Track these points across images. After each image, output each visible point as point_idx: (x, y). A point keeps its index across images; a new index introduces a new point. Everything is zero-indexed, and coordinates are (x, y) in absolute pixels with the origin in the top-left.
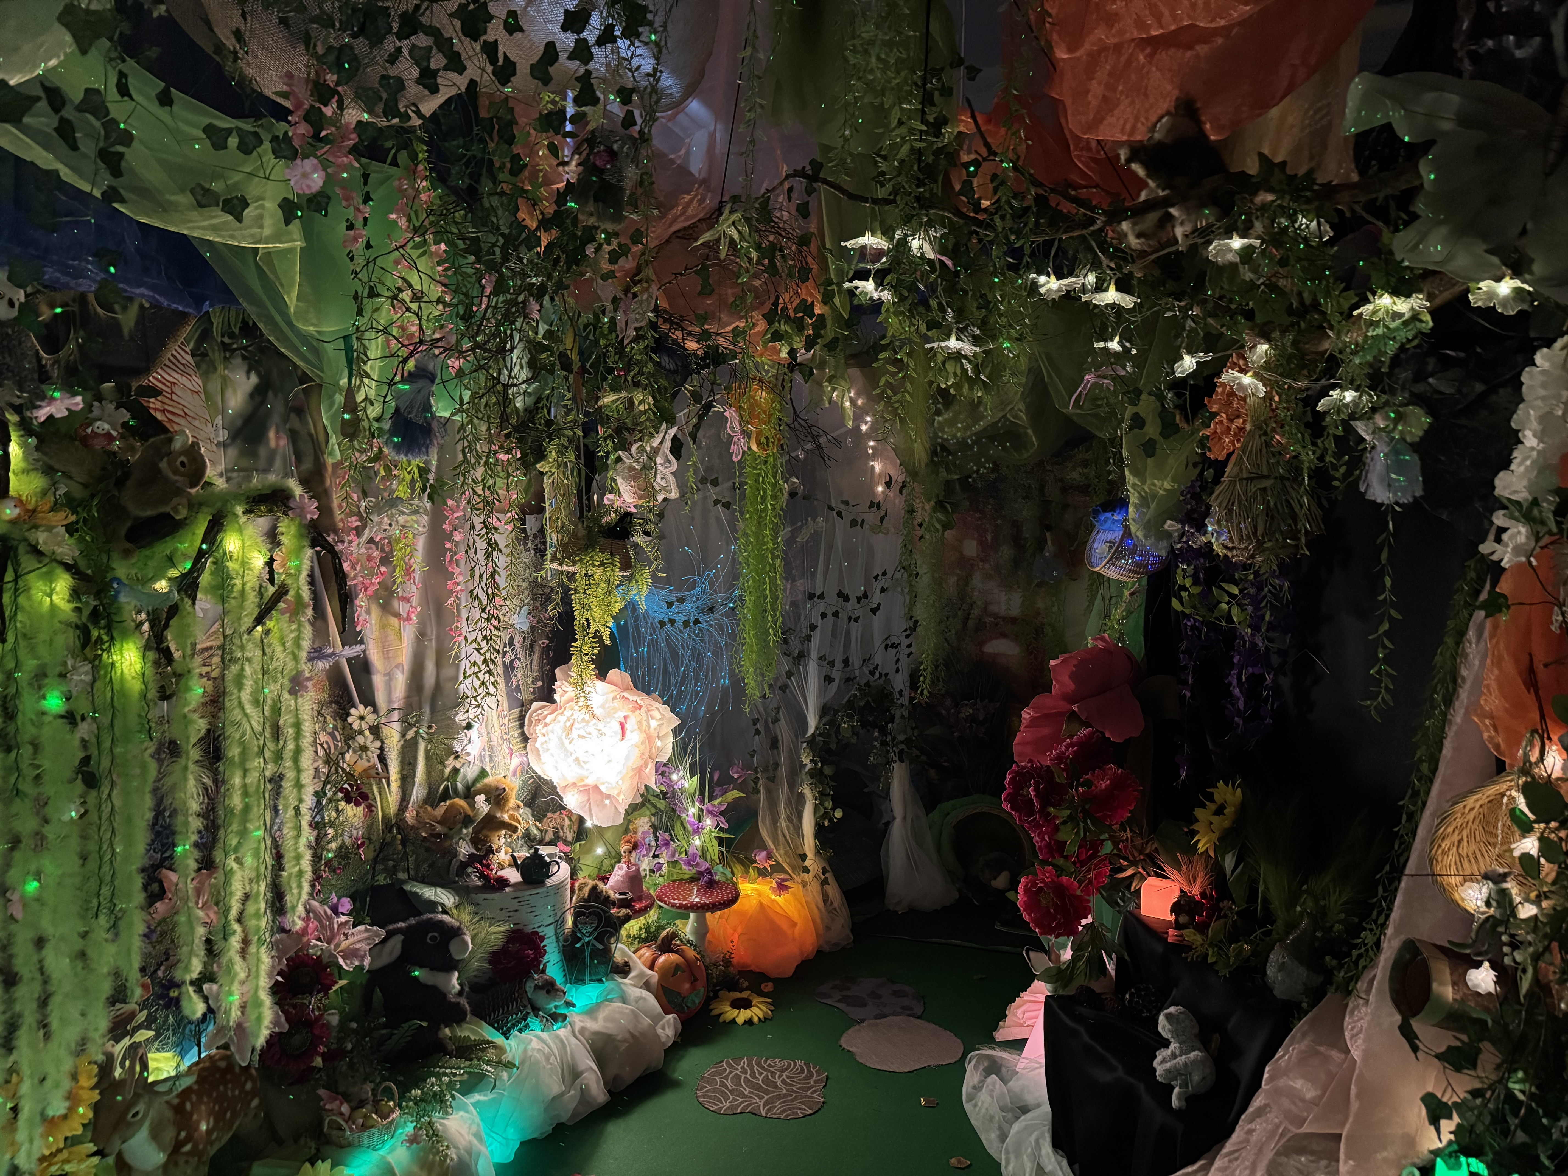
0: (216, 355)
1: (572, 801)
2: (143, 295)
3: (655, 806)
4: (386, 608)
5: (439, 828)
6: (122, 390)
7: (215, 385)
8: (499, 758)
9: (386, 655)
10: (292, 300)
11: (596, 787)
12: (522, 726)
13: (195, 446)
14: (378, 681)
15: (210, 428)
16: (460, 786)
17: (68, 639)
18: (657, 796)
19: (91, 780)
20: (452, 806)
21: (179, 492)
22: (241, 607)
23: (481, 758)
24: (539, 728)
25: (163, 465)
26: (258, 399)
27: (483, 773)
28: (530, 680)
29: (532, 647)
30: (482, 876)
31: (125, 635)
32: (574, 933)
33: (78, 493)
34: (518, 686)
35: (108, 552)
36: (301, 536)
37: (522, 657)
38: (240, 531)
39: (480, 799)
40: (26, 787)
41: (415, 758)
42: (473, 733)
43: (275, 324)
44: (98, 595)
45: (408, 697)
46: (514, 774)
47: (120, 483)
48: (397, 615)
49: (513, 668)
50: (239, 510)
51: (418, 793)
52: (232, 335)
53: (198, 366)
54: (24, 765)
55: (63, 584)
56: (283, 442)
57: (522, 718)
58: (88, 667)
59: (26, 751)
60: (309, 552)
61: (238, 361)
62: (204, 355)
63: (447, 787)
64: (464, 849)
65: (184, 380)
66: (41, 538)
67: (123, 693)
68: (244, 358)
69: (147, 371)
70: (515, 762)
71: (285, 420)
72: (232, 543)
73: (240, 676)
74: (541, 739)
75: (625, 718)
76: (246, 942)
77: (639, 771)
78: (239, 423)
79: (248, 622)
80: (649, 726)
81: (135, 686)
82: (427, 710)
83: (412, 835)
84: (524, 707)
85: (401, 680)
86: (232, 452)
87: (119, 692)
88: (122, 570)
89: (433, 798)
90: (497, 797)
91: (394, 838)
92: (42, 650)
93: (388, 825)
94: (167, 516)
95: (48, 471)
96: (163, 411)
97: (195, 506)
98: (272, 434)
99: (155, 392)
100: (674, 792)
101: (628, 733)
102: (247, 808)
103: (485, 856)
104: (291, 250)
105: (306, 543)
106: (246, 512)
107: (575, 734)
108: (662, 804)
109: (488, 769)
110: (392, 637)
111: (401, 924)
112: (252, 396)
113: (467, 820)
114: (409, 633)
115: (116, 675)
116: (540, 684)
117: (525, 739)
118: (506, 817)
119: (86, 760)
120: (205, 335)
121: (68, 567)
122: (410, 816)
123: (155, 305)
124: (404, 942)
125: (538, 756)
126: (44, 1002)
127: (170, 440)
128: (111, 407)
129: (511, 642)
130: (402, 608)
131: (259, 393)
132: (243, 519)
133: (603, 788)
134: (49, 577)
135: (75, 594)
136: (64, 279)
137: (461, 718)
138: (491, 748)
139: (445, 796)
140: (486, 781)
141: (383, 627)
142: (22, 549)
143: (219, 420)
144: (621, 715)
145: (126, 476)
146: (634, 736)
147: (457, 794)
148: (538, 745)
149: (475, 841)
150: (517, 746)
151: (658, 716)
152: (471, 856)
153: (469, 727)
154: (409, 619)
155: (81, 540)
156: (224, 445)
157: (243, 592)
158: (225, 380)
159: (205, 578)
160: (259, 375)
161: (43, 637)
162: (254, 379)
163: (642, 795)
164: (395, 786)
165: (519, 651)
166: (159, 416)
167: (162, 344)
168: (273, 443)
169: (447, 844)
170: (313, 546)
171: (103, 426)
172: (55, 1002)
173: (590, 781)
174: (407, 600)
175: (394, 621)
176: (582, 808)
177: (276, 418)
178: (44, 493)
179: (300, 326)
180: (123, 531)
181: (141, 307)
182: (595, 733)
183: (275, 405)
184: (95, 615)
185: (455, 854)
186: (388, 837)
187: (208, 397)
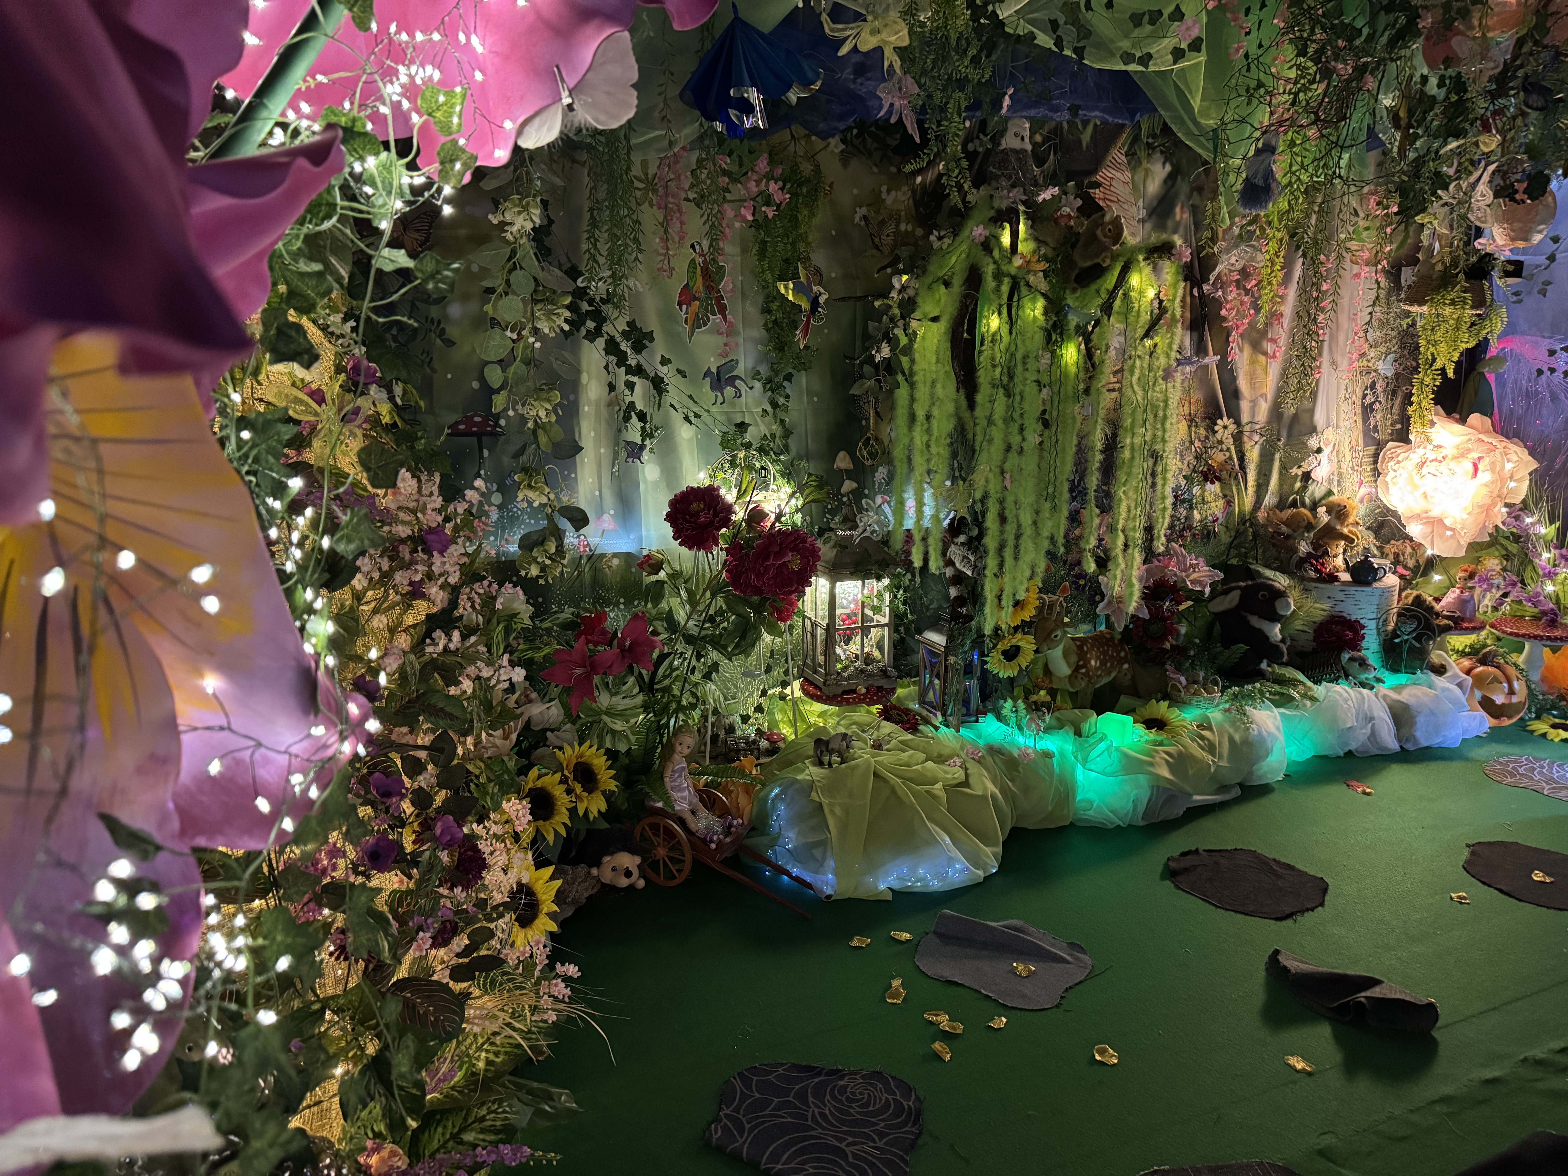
0: (1142, 154)
1: (1414, 530)
2: (1096, 116)
3: (1506, 549)
4: (1256, 347)
5: (1284, 529)
6: (1079, 186)
7: (1139, 176)
8: (1347, 484)
9: (1252, 385)
10: (1196, 103)
11: (1440, 521)
12: (1375, 462)
13: (1118, 217)
14: (1245, 406)
15: (1134, 210)
16: (1307, 500)
17: (1039, 337)
18: (1507, 538)
19: (1046, 424)
20: (1298, 514)
21: (1106, 249)
22: (1137, 322)
23: (1330, 481)
24: (1392, 463)
25: (1099, 232)
26: (1170, 183)
27: (1330, 493)
28: (1389, 423)
29: (1394, 393)
30: (1317, 571)
31: (1069, 339)
32: (1394, 630)
33: (1050, 254)
34: (1376, 427)
35: (1064, 289)
36: (1178, 273)
37: (1383, 401)
38: (1140, 272)
39: (1322, 510)
40: (1016, 416)
41: (1270, 472)
42: (1324, 457)
43: (1182, 122)
44: (1057, 315)
45: (1269, 423)
46: (1362, 501)
47: (1073, 246)
48: (1265, 354)
49: (1372, 410)
50: (1141, 258)
51: (1270, 499)
52: (1154, 136)
53: (1129, 163)
54: (1016, 405)
55: (1040, 304)
56: (1186, 215)
57: (1376, 456)
58: (1049, 355)
59: (1018, 398)
60: (1182, 284)
61: (1158, 156)
62: (1135, 154)
63: (1295, 500)
64: (1304, 548)
65: (1118, 175)
66: (1031, 279)
67: (1067, 375)
68: (1162, 152)
69: (1095, 171)
70: (1363, 491)
71: (1190, 197)
72: (1135, 280)
73: (1133, 366)
74: (1391, 474)
75: (1480, 458)
76: (1126, 545)
77: (1487, 509)
78: (1155, 203)
79: (1140, 332)
80: (1503, 466)
81: (1073, 369)
82: (1284, 433)
83: (1262, 531)
84: (1380, 446)
85: (1264, 408)
86: (1148, 226)
87: (1064, 374)
88: (1070, 300)
89: (1281, 505)
90: (1339, 512)
91: (1246, 530)
92: (1028, 343)
93: (1243, 521)
94: (1099, 265)
95: (1036, 239)
96: (1104, 199)
97: (1115, 257)
98: (1178, 210)
99: (1098, 185)
100: (1528, 536)
101: (1479, 473)
102: (1133, 458)
103: (1322, 557)
104: (1200, 63)
105: (1181, 278)
106: (1145, 259)
107: (1425, 470)
108: (1513, 548)
109: (1335, 491)
110: (1259, 371)
111: (1242, 584)
112: (1165, 181)
113: (1309, 527)
114: (1274, 369)
115: (1063, 363)
116: (1399, 426)
117: (1377, 473)
118: (1345, 531)
119: (1044, 412)
120: (1136, 139)
121: (1043, 294)
122: (1261, 515)
123: (1104, 122)
124: (1241, 597)
125: (1387, 489)
126: (1018, 537)
127: (1103, 216)
128: (1072, 197)
129: (1373, 386)
130: (1270, 348)
131: (1171, 179)
132: (1142, 264)
133: (1448, 522)
134: (1034, 301)
135: (1046, 313)
136: (1050, 114)
137: (1313, 443)
138: (1340, 474)
139: (1294, 504)
140: (1331, 498)
141: (1253, 362)
142: (1022, 283)
143: (1141, 203)
144: (1475, 455)
145: (1077, 241)
146: (1485, 476)
147: (1303, 505)
148: (1388, 479)
149: (1316, 545)
150: (1367, 477)
151: (1515, 458)
152: (1309, 554)
153: (1319, 451)
154: (1274, 356)
155: (1050, 282)
156: (1143, 221)
157: (1139, 311)
158: (1147, 171)
159: (1117, 303)
160: (1172, 164)
161: (1029, 335)
162: (1168, 168)
163: (1490, 535)
164: (1251, 490)
165: (1381, 395)
166: (1101, 203)
167: (1107, 150)
168: (1178, 217)
169: (1290, 542)
170: (1185, 280)
171: (1066, 210)
172: (1022, 540)
173: (1435, 513)
174: (1274, 341)
175: (1262, 358)
176: (1425, 538)
177: (1182, 197)
178: (1034, 252)
179: (1203, 121)
180: (1073, 276)
181: (1095, 125)
182: (1447, 472)
183: (1183, 187)
184: (1055, 326)
185: (1296, 550)
186: (1242, 528)
187: (1135, 187)
